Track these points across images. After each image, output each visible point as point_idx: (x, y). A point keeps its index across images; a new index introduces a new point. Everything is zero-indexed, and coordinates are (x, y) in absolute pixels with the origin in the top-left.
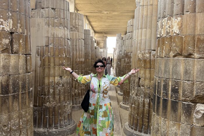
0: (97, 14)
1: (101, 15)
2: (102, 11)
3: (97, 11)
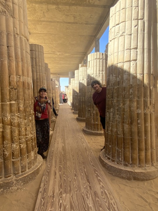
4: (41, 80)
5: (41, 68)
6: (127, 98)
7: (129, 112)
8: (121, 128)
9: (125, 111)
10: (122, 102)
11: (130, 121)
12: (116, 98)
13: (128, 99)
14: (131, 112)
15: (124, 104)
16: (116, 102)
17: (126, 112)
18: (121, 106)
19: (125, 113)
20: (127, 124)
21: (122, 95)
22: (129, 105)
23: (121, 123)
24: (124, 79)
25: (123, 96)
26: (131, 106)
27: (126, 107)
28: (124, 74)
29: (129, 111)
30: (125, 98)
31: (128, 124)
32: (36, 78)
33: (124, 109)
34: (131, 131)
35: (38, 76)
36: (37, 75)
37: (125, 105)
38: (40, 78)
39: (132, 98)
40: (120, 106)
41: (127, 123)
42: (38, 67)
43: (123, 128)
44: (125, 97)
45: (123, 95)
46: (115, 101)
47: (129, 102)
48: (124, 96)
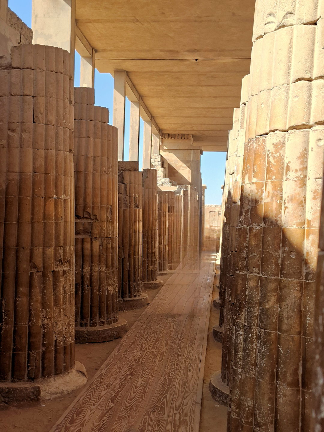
0: (161, 63)
1: (175, 69)
2: (177, 52)
3: (161, 53)
4: (52, 177)
5: (52, 133)
6: (291, 276)
7: (300, 333)
8: (266, 398)
9: (284, 327)
10: (275, 290)
11: (301, 371)
12: (257, 270)
13: (295, 280)
14: (305, 334)
15: (280, 300)
16: (257, 286)
17: (286, 331)
18: (271, 303)
19: (283, 336)
20: (290, 385)
21: (277, 259)
22: (300, 306)
23: (267, 379)
24: (285, 196)
25: (277, 265)
26: (305, 307)
27: (285, 313)
28: (284, 179)
29: (296, 328)
30: (286, 275)
31: (294, 384)
32: (31, 170)
33: (280, 319)
34: (303, 415)
35: (41, 162)
36: (34, 159)
37: (284, 304)
38: (46, 170)
39: (310, 276)
40: (267, 307)
41: (289, 378)
42: (41, 129)
43: (274, 401)
44: (284, 272)
45: (280, 261)
46: (252, 284)
47: (301, 291)
48: (282, 265)
